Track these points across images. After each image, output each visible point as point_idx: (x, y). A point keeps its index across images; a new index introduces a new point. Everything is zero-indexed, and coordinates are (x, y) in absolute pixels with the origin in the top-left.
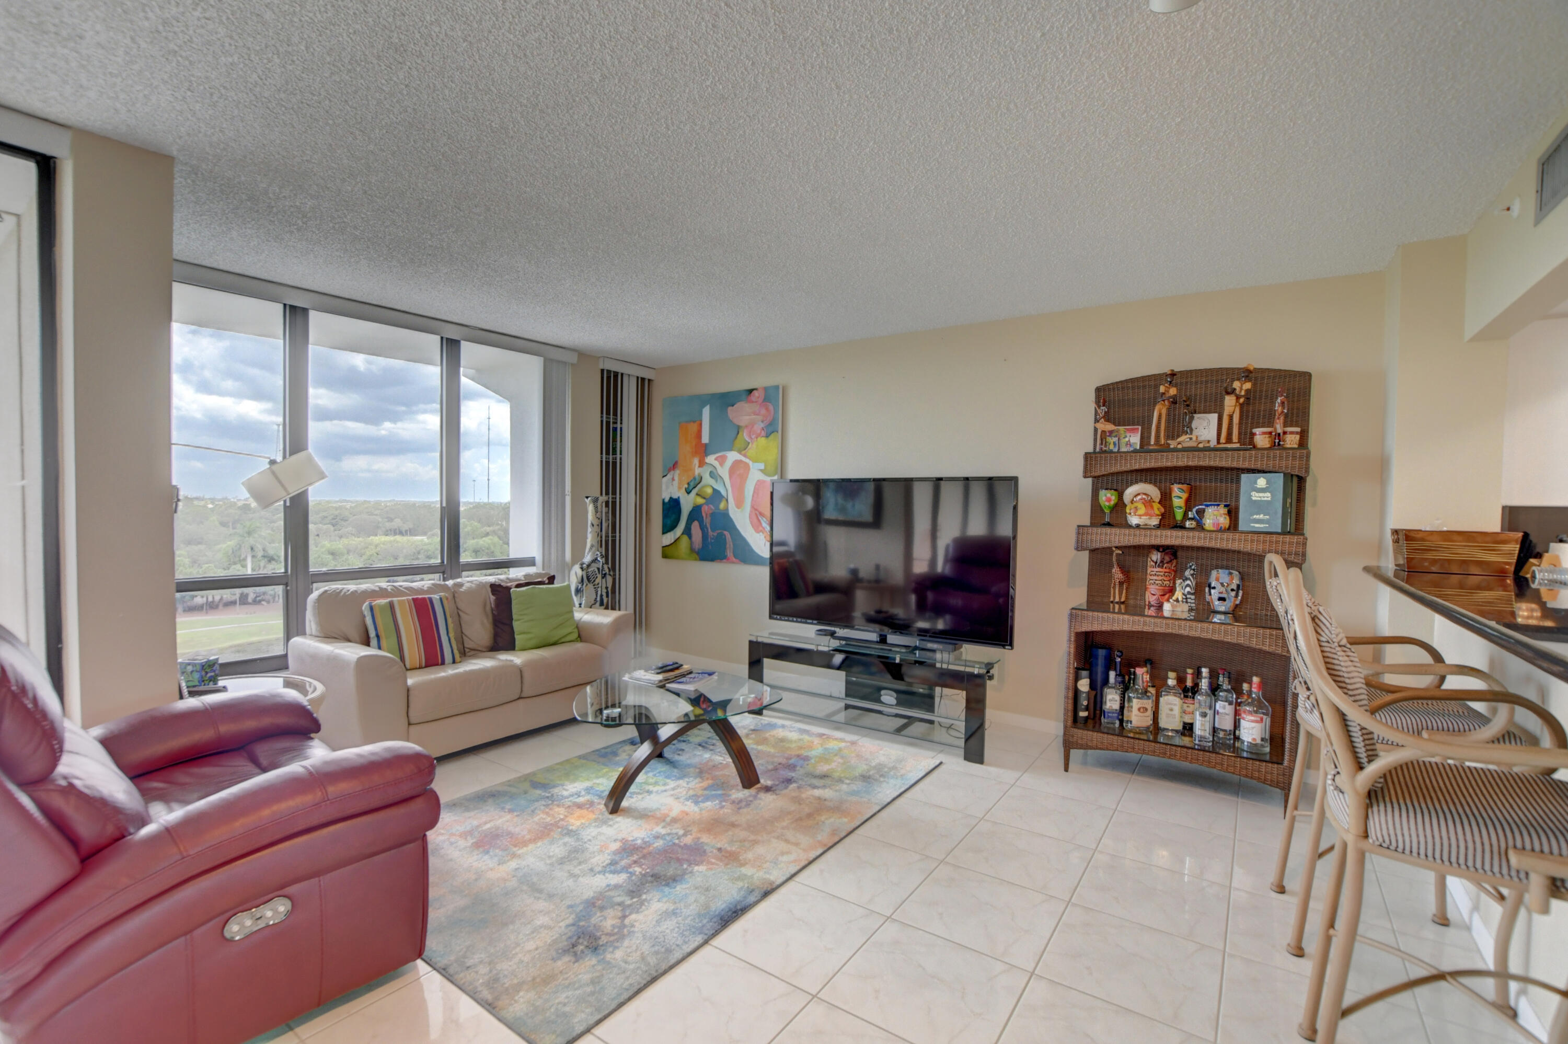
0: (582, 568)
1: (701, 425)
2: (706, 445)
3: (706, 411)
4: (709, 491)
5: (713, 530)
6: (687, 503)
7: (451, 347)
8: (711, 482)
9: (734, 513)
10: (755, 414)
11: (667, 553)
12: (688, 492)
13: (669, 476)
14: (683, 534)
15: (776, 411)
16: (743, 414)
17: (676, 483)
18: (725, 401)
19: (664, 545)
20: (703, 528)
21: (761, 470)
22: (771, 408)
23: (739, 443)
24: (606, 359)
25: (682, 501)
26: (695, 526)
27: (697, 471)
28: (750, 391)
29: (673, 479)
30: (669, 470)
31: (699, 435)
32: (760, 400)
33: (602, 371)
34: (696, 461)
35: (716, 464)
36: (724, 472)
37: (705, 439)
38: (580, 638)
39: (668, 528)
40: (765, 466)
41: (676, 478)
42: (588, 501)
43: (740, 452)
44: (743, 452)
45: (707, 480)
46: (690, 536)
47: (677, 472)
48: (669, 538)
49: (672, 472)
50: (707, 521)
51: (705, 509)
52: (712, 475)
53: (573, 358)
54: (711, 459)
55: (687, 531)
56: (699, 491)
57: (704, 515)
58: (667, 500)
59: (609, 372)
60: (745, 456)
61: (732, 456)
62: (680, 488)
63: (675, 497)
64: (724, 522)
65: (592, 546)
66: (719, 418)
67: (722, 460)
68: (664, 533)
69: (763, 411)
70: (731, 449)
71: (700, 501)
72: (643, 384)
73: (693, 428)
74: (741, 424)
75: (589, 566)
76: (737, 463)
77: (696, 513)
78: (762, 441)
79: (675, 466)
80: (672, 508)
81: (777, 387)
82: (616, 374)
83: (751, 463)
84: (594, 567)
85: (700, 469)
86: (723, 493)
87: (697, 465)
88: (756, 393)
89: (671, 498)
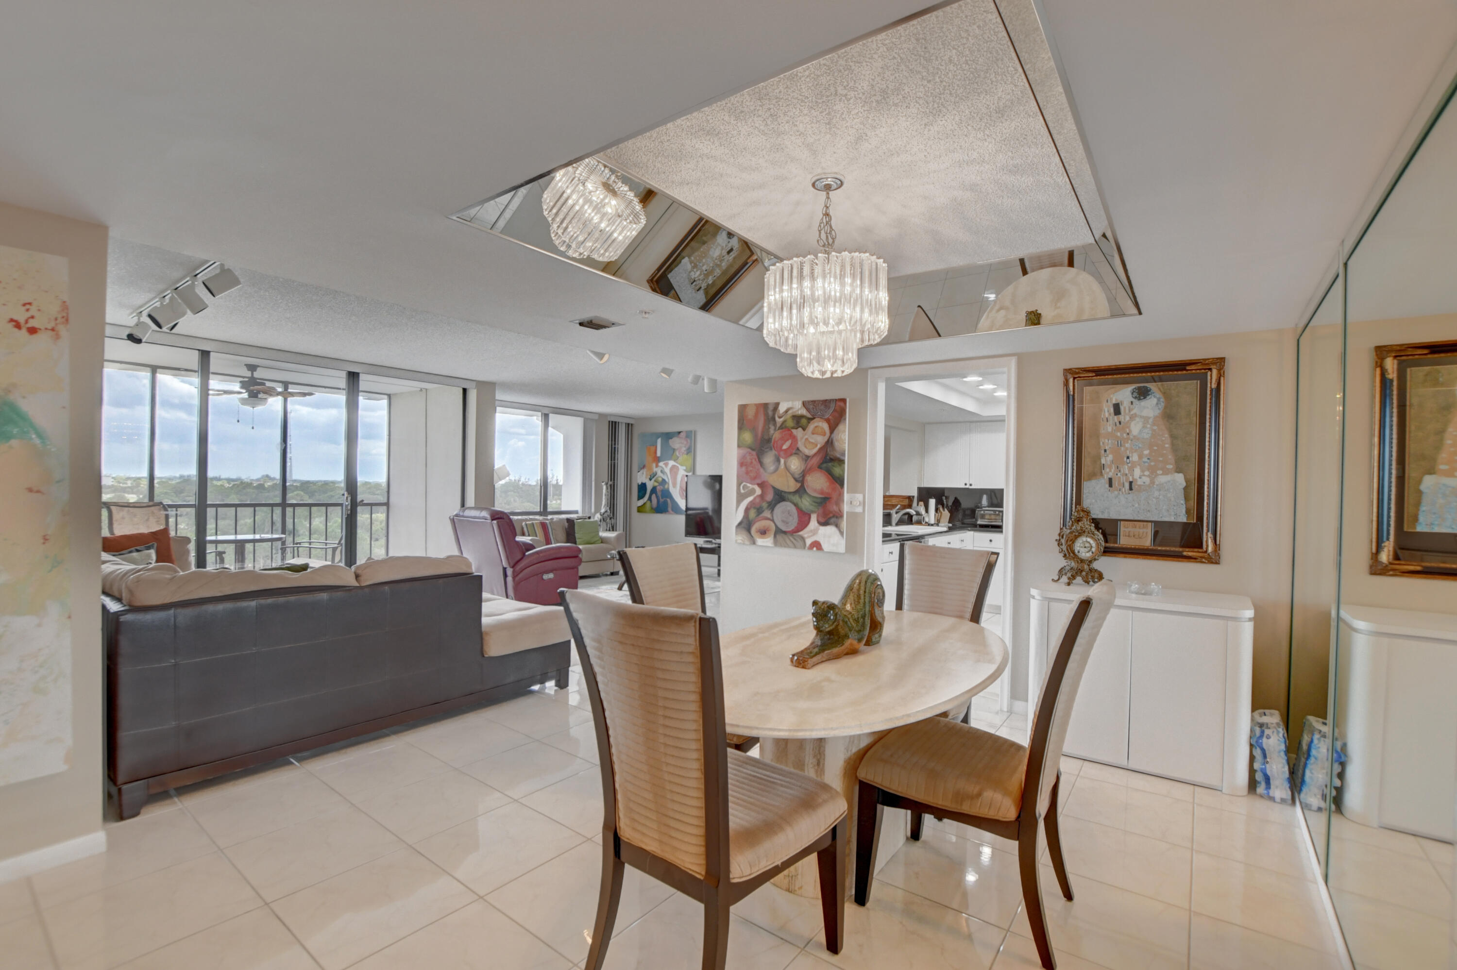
0: (601, 515)
1: (656, 447)
2: (659, 457)
3: (659, 441)
4: (660, 479)
5: (662, 498)
6: (650, 485)
7: (546, 417)
8: (661, 475)
9: (672, 490)
10: (682, 443)
11: (640, 510)
12: (650, 480)
13: (641, 472)
14: (647, 500)
15: (691, 443)
16: (675, 443)
17: (644, 475)
18: (667, 436)
19: (638, 506)
20: (657, 497)
21: (684, 470)
22: (689, 441)
23: (674, 457)
24: (610, 416)
25: (647, 484)
26: (654, 496)
27: (655, 469)
28: (680, 433)
29: (643, 473)
30: (641, 469)
31: (656, 452)
32: (684, 437)
33: (609, 421)
34: (654, 465)
35: (664, 466)
36: (667, 470)
37: (659, 454)
38: (602, 542)
39: (640, 497)
40: (686, 468)
41: (645, 473)
42: (603, 484)
43: (675, 461)
45: (659, 474)
46: (651, 501)
47: (645, 470)
48: (641, 502)
49: (643, 470)
50: (659, 494)
51: (658, 488)
52: (662, 472)
53: (596, 417)
54: (661, 464)
55: (650, 499)
56: (655, 479)
57: (658, 490)
58: (640, 484)
59: (612, 422)
60: (677, 463)
61: (671, 463)
62: (646, 478)
63: (644, 482)
64: (667, 494)
65: (605, 505)
66: (665, 444)
67: (666, 465)
68: (638, 500)
69: (685, 442)
70: (670, 459)
71: (656, 484)
72: (629, 426)
73: (653, 448)
74: (676, 448)
75: (604, 514)
76: (673, 466)
77: (654, 490)
78: (685, 456)
79: (644, 467)
80: (642, 488)
81: (691, 431)
82: (615, 422)
83: (679, 466)
84: (606, 515)
86: (667, 480)
87: (655, 467)
88: (682, 434)
89: (642, 482)
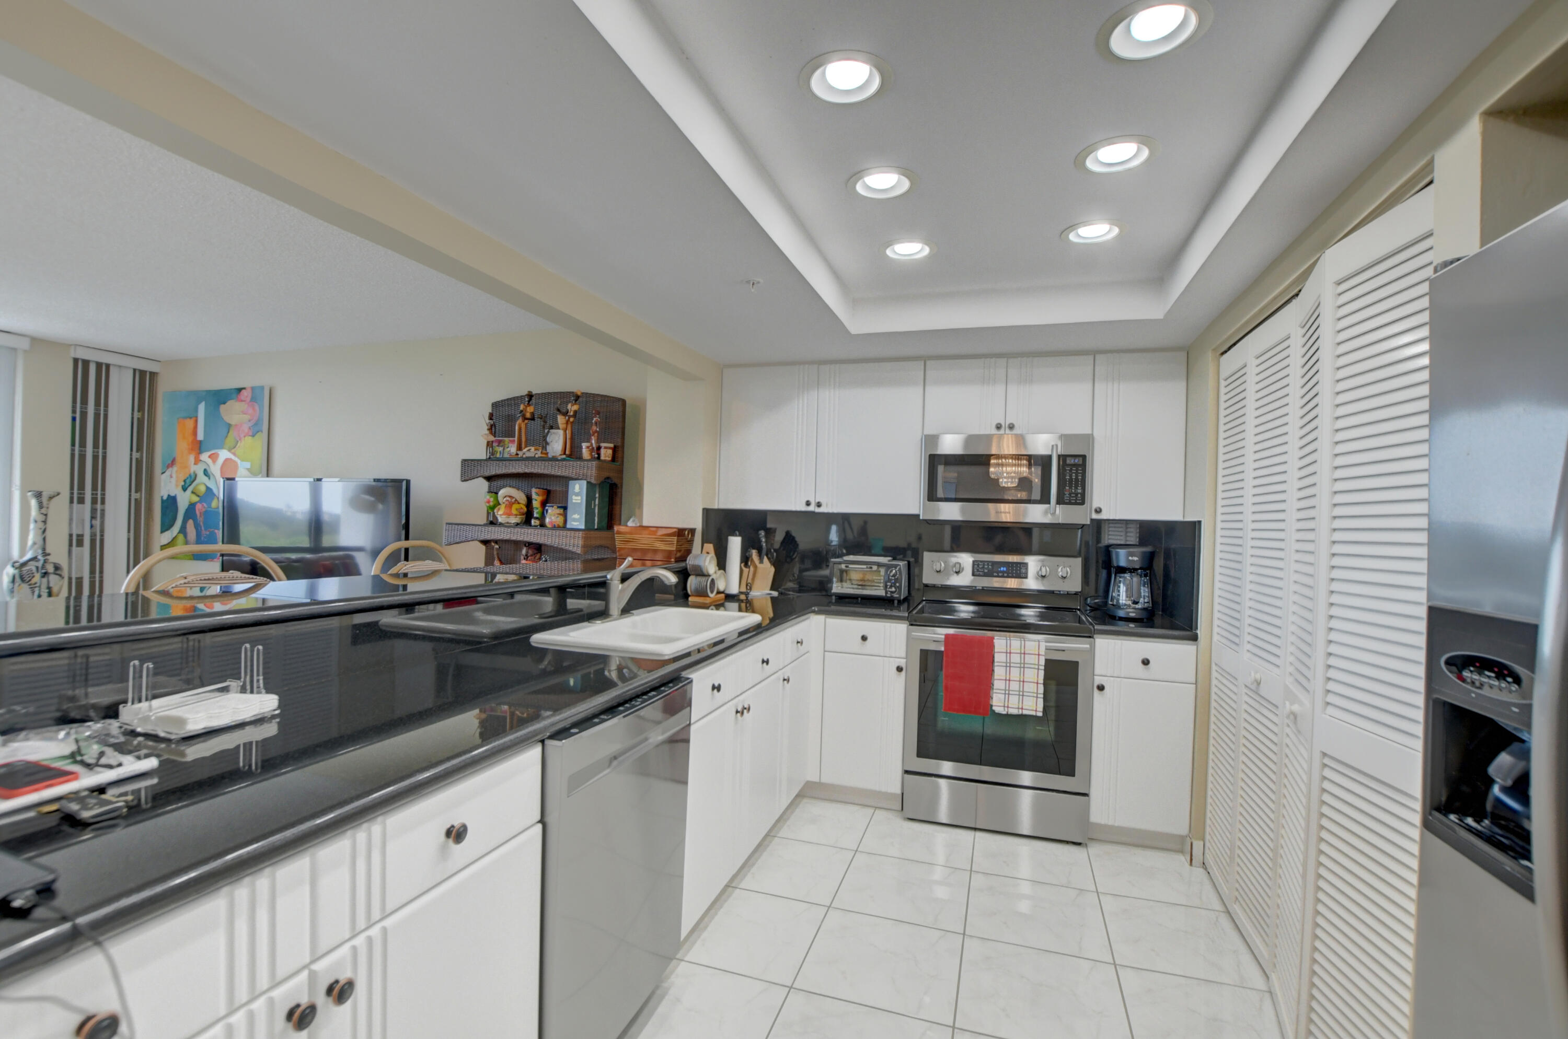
1: (196, 421)
2: (200, 442)
3: (202, 407)
4: (202, 489)
5: (206, 529)
6: (184, 500)
8: (205, 479)
10: (244, 413)
12: (185, 489)
13: (168, 473)
14: (178, 533)
15: (264, 412)
16: (234, 413)
17: (174, 480)
18: (219, 398)
19: (162, 544)
20: (197, 526)
21: (248, 469)
22: (257, 408)
23: (230, 440)
24: (78, 347)
25: (179, 499)
26: (190, 526)
27: (193, 468)
28: (240, 390)
29: (171, 477)
30: (168, 467)
31: (195, 433)
32: (248, 399)
33: (76, 361)
34: (192, 458)
35: (209, 461)
36: (215, 469)
37: (200, 436)
39: (166, 527)
40: (252, 465)
41: (174, 475)
43: (230, 450)
44: (233, 451)
45: (201, 478)
46: (185, 536)
47: (175, 468)
48: (166, 537)
49: (170, 469)
50: (200, 519)
51: (199, 507)
52: (206, 473)
53: (23, 344)
54: (205, 457)
55: (183, 530)
56: (195, 488)
57: (198, 513)
58: (165, 498)
59: (88, 361)
60: (234, 454)
61: (224, 454)
62: (177, 486)
63: (172, 494)
66: (213, 416)
67: (214, 457)
68: (162, 532)
69: (251, 411)
70: (222, 448)
71: (195, 499)
72: (138, 374)
73: (190, 423)
74: (233, 423)
76: (227, 461)
77: (191, 511)
78: (249, 439)
79: (173, 463)
80: (170, 504)
81: (262, 388)
82: (98, 364)
83: (239, 462)
84: (32, 566)
85: (196, 466)
86: (215, 491)
87: (193, 462)
88: (244, 393)
89: (169, 495)
